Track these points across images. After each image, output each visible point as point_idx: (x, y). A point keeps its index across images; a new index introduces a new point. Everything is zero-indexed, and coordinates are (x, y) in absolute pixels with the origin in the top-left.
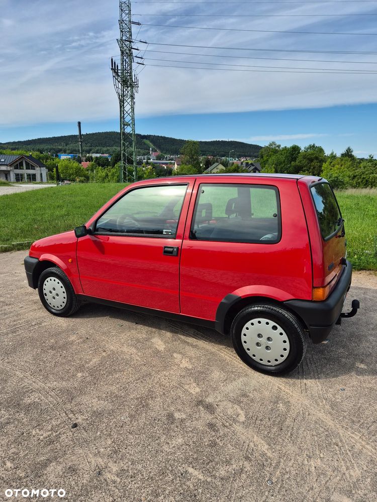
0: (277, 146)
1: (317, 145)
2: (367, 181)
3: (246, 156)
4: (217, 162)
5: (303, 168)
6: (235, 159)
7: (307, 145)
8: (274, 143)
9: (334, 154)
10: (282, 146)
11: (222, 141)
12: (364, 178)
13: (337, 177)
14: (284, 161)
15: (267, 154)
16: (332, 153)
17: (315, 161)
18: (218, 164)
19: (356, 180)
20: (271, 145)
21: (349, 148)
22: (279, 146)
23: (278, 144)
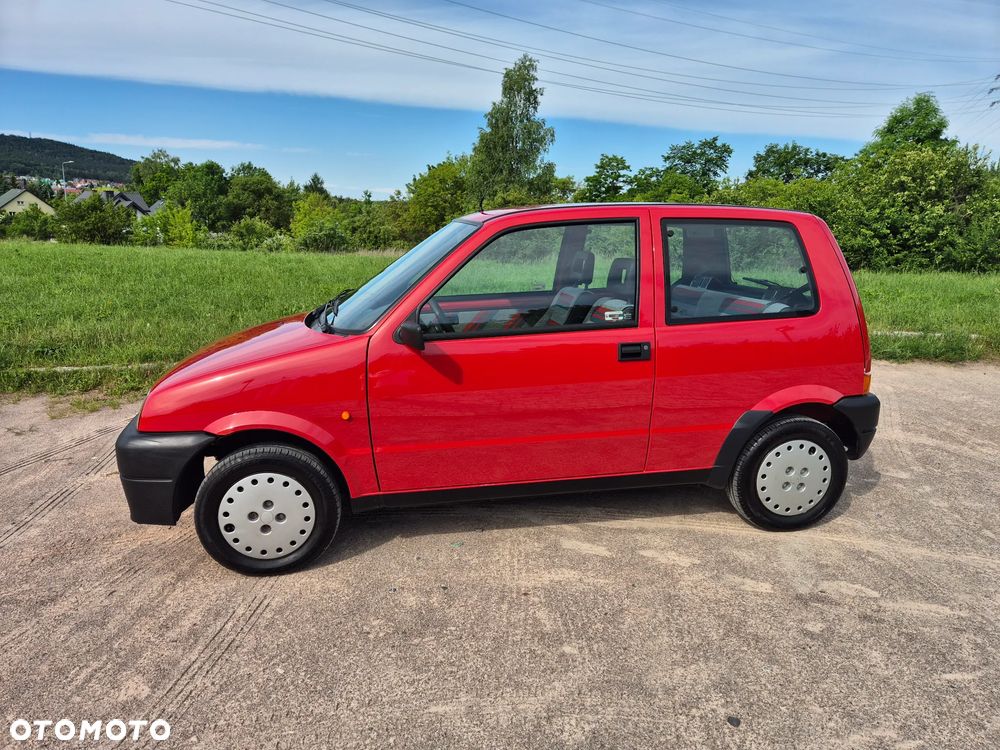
0: (173, 160)
1: (256, 164)
2: (376, 237)
3: (86, 177)
4: (15, 186)
5: (244, 209)
6: (58, 183)
7: (237, 164)
8: (161, 153)
9: (296, 185)
10: (183, 162)
11: (12, 136)
12: (370, 232)
13: (332, 229)
14: (205, 194)
15: (151, 176)
16: (292, 184)
17: (267, 196)
18: (19, 191)
19: (357, 234)
20: (156, 156)
21: (316, 176)
22: (176, 161)
23: (172, 155)
